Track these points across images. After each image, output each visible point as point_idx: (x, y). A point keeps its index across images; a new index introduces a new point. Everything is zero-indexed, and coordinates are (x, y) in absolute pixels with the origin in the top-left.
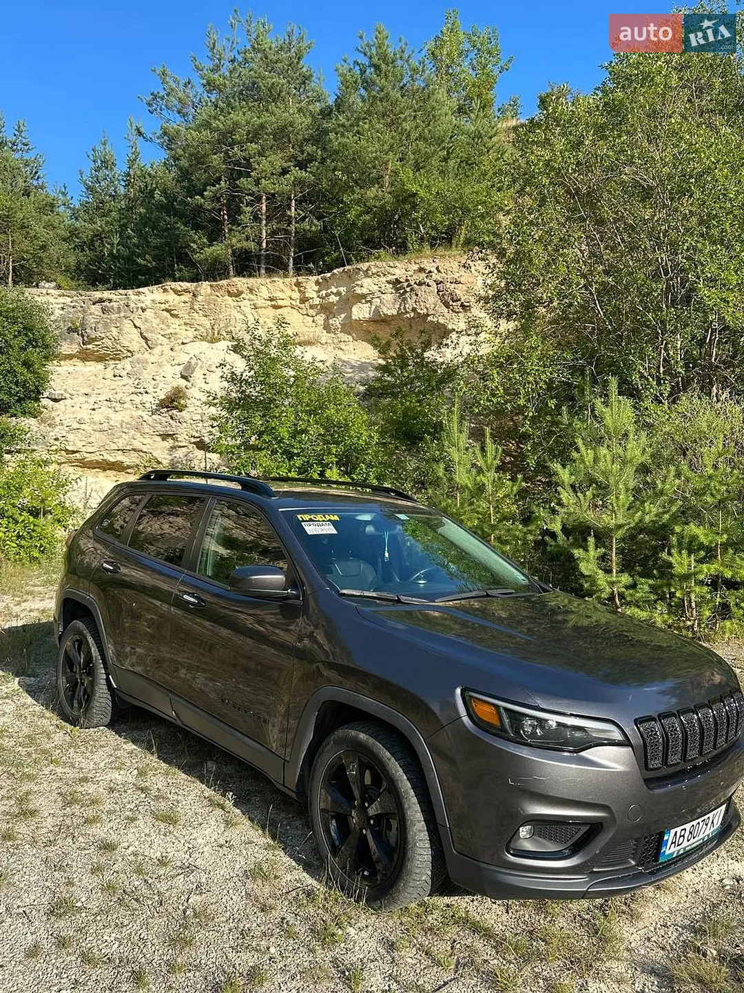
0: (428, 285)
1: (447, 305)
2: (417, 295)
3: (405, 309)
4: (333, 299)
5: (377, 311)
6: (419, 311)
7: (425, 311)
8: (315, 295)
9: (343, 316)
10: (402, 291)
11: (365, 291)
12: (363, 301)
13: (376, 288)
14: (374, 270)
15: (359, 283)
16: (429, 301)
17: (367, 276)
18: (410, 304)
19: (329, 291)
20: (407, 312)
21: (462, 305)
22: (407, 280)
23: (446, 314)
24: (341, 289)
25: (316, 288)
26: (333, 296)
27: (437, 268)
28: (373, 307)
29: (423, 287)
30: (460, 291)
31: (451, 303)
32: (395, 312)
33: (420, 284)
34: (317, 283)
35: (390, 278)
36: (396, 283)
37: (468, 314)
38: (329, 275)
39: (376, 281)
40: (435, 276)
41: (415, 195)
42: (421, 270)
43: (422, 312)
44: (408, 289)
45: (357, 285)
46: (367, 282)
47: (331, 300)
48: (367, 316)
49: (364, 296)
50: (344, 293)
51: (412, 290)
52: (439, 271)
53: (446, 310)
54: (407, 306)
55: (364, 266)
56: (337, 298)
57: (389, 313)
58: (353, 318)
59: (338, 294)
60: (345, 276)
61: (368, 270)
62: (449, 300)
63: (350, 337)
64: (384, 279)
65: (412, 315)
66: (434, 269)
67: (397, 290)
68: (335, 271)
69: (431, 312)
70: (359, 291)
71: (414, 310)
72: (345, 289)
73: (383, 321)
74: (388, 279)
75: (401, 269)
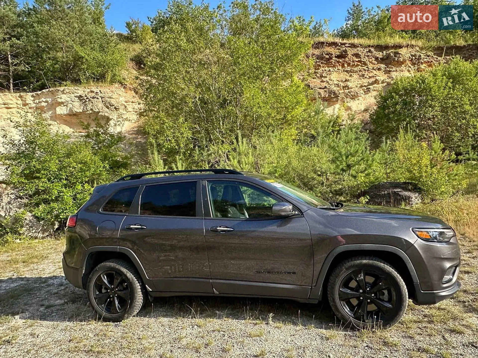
0: (98, 98)
1: (108, 108)
2: (92, 103)
3: (86, 109)
4: (44, 104)
5: (71, 110)
6: (94, 110)
7: (98, 110)
8: (32, 102)
9: (50, 112)
10: (84, 101)
11: (63, 100)
12: (62, 105)
13: (69, 99)
14: (67, 91)
15: (59, 96)
16: (99, 106)
17: (63, 93)
18: (89, 107)
19: (41, 100)
20: (88, 111)
21: (115, 108)
22: (86, 96)
23: (109, 112)
24: (48, 99)
25: (32, 99)
26: (43, 103)
27: (100, 91)
28: (68, 109)
29: (95, 99)
30: (113, 101)
31: (110, 107)
32: (81, 111)
33: (93, 98)
34: (32, 96)
35: (76, 95)
36: (80, 97)
37: (118, 112)
38: (40, 92)
39: (68, 96)
40: (100, 95)
41: (83, 57)
42: (92, 92)
43: (96, 111)
44: (87, 100)
45: (58, 97)
46: (64, 96)
47: (42, 105)
48: (65, 112)
49: (62, 103)
50: (50, 101)
51: (89, 100)
52: (101, 93)
53: (108, 110)
54: (88, 108)
55: (62, 89)
56: (46, 104)
57: (78, 111)
58: (57, 113)
59: (46, 102)
60: (50, 94)
61: (63, 90)
62: (108, 106)
63: (55, 123)
64: (73, 95)
65: (91, 112)
66: (98, 91)
67: (81, 100)
68: (44, 91)
69: (101, 111)
70: (59, 100)
71: (92, 109)
72: (50, 99)
73: (75, 115)
74: (75, 95)
75: (81, 91)
